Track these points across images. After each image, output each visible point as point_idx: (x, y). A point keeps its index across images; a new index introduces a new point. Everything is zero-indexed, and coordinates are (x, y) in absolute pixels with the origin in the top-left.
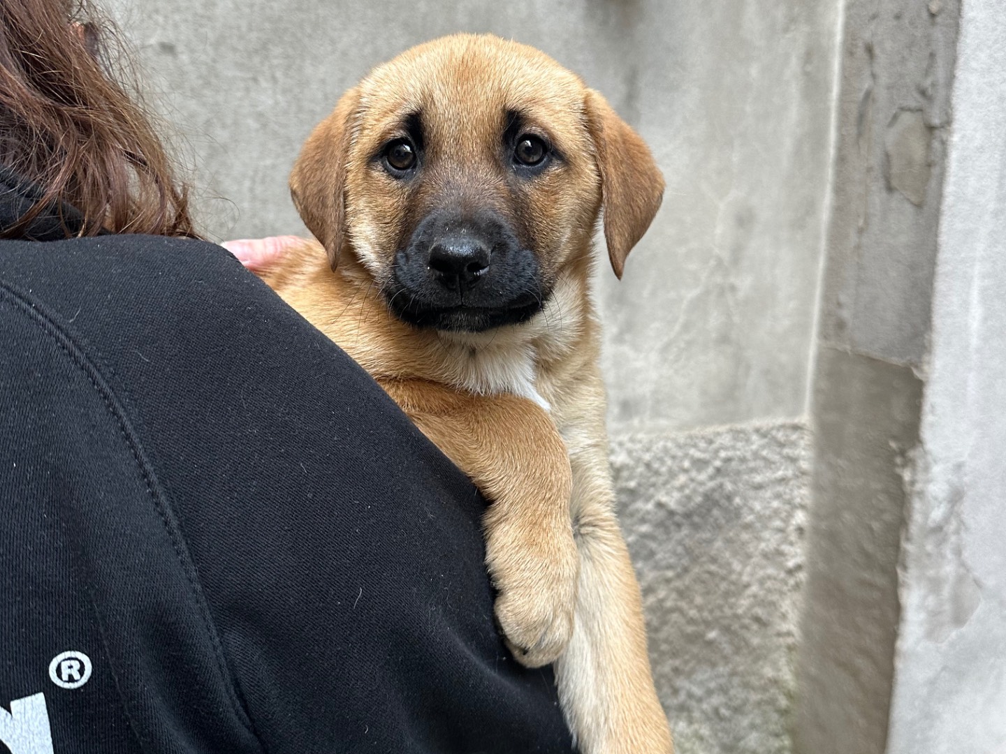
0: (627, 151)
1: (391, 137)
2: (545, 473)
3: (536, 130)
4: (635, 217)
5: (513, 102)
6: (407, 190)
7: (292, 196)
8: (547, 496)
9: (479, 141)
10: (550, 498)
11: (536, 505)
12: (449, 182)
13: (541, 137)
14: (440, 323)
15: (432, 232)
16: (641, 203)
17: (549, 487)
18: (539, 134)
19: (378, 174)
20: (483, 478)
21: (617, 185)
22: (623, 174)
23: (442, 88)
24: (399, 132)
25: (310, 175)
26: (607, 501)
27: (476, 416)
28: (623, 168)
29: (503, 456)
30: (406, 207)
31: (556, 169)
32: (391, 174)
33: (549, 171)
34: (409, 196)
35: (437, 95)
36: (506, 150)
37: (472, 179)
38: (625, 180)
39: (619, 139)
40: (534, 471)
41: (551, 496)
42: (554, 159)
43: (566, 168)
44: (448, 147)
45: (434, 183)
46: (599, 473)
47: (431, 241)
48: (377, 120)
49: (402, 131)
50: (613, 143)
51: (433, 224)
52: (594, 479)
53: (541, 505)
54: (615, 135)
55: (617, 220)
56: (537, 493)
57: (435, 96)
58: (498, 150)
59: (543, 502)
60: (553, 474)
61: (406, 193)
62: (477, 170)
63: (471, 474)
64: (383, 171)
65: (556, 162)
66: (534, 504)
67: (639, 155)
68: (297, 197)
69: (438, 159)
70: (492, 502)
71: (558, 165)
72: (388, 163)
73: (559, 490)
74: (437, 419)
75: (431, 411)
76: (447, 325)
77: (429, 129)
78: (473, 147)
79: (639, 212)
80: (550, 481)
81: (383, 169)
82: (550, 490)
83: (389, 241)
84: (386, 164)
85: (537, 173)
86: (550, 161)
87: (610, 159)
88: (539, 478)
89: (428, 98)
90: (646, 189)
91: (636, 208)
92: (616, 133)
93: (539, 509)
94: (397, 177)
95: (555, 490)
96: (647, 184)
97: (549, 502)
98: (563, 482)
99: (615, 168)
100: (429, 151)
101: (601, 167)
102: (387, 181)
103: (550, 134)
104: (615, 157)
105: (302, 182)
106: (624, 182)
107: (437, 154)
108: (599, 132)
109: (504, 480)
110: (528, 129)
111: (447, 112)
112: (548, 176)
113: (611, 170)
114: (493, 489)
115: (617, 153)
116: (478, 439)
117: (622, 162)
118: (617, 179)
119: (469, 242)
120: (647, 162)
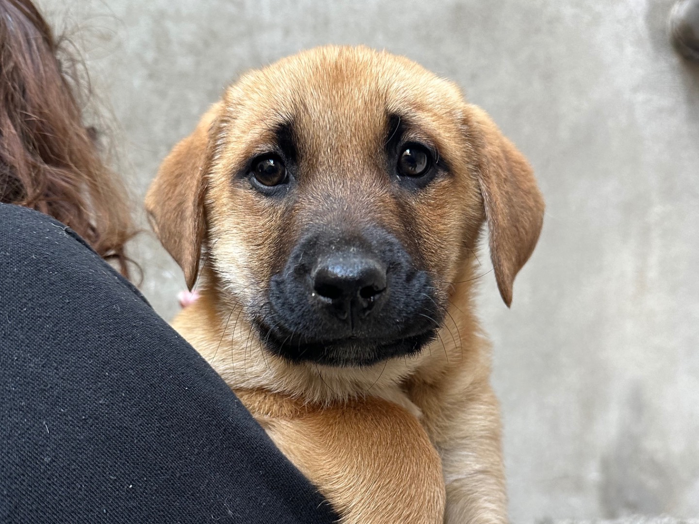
0: (510, 170)
3: (421, 138)
4: (521, 240)
5: (396, 105)
6: (281, 207)
9: (359, 149)
12: (329, 196)
13: (427, 146)
14: (325, 357)
15: (314, 252)
16: (527, 225)
18: (424, 142)
19: (246, 193)
21: (502, 205)
22: (507, 193)
23: (315, 93)
24: (267, 145)
28: (507, 187)
30: (280, 226)
31: (442, 181)
32: (260, 192)
33: (434, 183)
34: (283, 215)
35: (309, 101)
36: (389, 158)
37: (354, 191)
38: (510, 200)
39: (501, 155)
42: (440, 170)
43: (452, 181)
44: (325, 156)
45: (310, 197)
47: (314, 263)
48: (244, 132)
49: (270, 145)
50: (495, 161)
51: (315, 243)
54: (496, 152)
55: (504, 243)
57: (307, 102)
58: (382, 157)
61: (279, 212)
62: (360, 181)
63: (315, 482)
64: (251, 189)
65: (441, 172)
67: (523, 173)
69: (314, 172)
71: (444, 176)
72: (255, 180)
74: (289, 425)
76: (333, 358)
77: (302, 141)
78: (354, 158)
79: (524, 233)
81: (251, 186)
83: (262, 264)
84: (253, 181)
85: (423, 186)
86: (436, 172)
87: (494, 178)
89: (299, 107)
90: (531, 209)
91: (522, 230)
92: (498, 149)
94: (267, 194)
96: (531, 203)
99: (499, 187)
100: (303, 164)
101: (484, 188)
102: (257, 199)
103: (435, 142)
104: (498, 175)
106: (510, 203)
107: (313, 167)
108: (480, 148)
109: (351, 490)
110: (412, 136)
111: (321, 119)
112: (434, 188)
113: (495, 188)
114: (340, 500)
115: (500, 171)
117: (506, 180)
118: (501, 199)
119: (361, 262)
120: (530, 181)
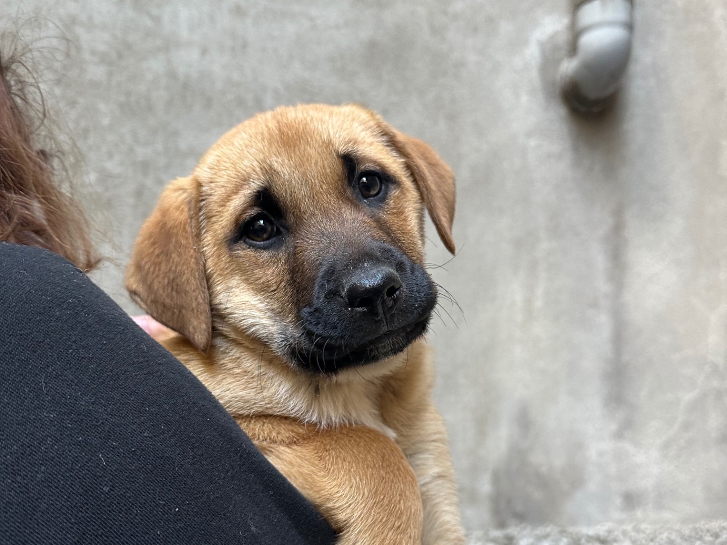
1: (246, 216)
2: (393, 501)
3: (369, 166)
5: (342, 149)
6: (282, 255)
7: (131, 297)
8: (397, 524)
9: (331, 191)
10: (399, 527)
11: (384, 534)
15: (337, 277)
17: (398, 515)
18: (372, 169)
19: (245, 252)
20: (330, 505)
24: (253, 209)
25: (155, 269)
26: (455, 539)
27: (325, 445)
29: (350, 481)
31: (394, 192)
32: (258, 248)
33: (390, 196)
40: (382, 497)
41: (401, 524)
42: (389, 184)
43: (400, 189)
44: (305, 205)
45: (307, 240)
46: (447, 508)
47: (340, 285)
49: (256, 208)
51: (333, 271)
52: (443, 514)
53: (391, 533)
56: (386, 521)
58: (349, 192)
59: (392, 531)
60: (402, 502)
61: (283, 259)
62: (341, 214)
63: (318, 501)
65: (391, 186)
66: (382, 533)
68: (139, 296)
69: (302, 220)
70: (340, 530)
71: (395, 188)
72: (250, 241)
73: (409, 519)
74: (288, 450)
75: (282, 442)
77: (282, 199)
80: (399, 508)
81: (247, 247)
82: (399, 518)
85: (383, 201)
86: (387, 187)
88: (388, 505)
89: (270, 172)
93: (388, 538)
95: (404, 518)
97: (399, 531)
98: (413, 510)
100: (289, 216)
102: (257, 255)
103: (379, 164)
105: (144, 280)
107: (298, 216)
109: (351, 507)
110: (362, 167)
112: (391, 200)
114: (342, 516)
116: (325, 466)
119: (379, 271)
